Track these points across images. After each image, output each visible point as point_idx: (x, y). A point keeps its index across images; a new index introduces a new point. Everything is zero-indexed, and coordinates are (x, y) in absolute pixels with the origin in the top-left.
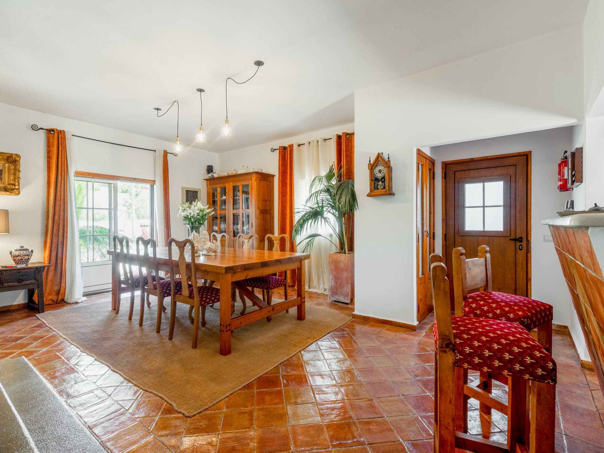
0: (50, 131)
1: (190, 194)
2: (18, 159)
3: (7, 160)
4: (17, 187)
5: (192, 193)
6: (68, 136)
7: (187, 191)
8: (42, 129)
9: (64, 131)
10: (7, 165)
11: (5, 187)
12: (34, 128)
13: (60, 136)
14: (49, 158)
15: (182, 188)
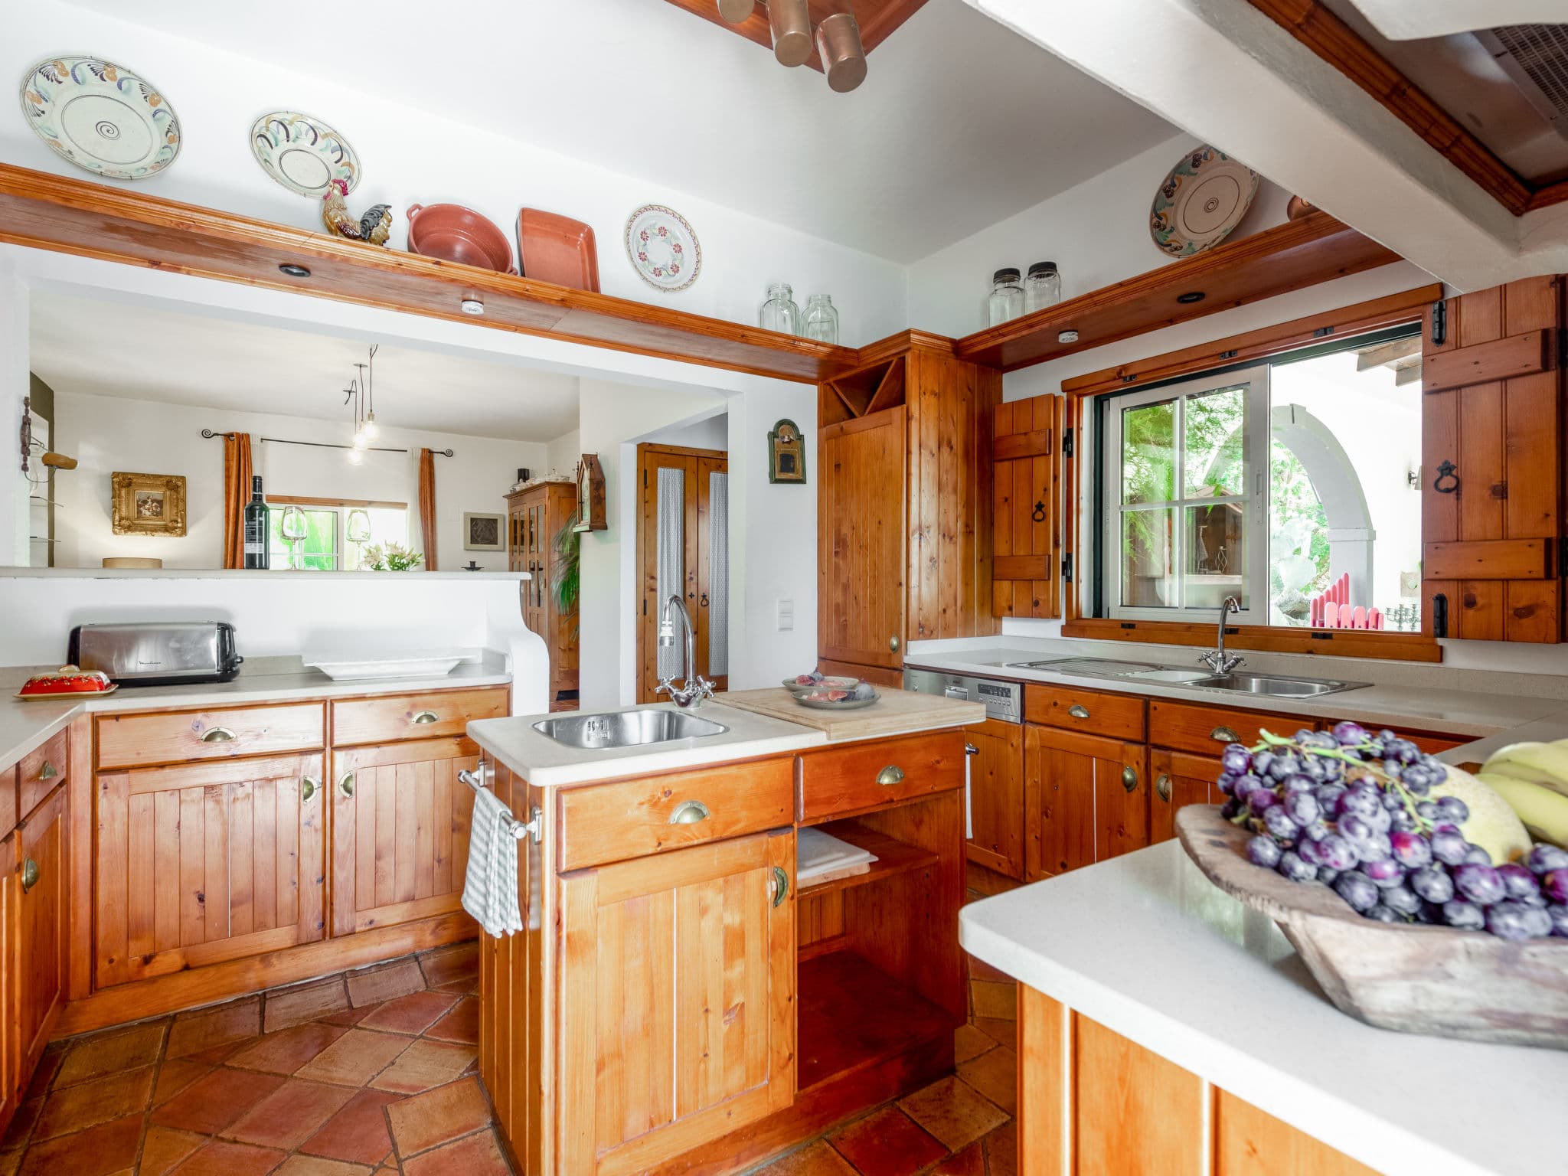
0: (228, 437)
1: (481, 525)
2: (179, 483)
3: (167, 485)
4: (179, 525)
5: (484, 522)
6: (255, 442)
7: (472, 520)
8: (217, 434)
9: (248, 436)
10: (168, 493)
11: (166, 525)
12: (207, 434)
13: (242, 443)
14: (228, 477)
15: (466, 514)
